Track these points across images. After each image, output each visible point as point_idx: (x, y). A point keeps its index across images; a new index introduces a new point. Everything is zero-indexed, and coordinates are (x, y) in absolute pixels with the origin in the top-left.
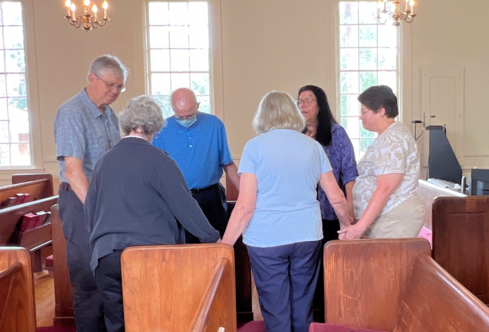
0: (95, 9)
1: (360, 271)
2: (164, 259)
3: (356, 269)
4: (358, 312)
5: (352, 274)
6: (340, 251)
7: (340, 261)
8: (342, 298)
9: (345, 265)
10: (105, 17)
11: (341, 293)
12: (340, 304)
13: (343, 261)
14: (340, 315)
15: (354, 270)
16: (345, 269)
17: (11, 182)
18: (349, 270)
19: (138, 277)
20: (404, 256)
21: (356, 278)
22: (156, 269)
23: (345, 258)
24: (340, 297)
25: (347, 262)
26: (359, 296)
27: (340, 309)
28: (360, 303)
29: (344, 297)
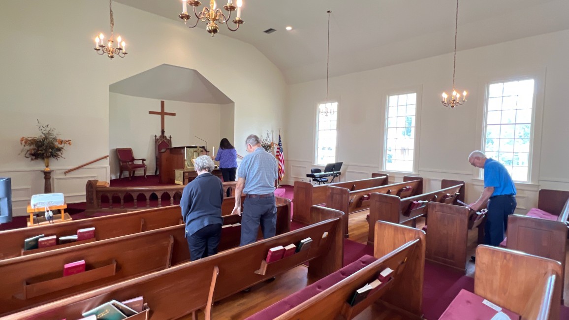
0: (458, 96)
2: (505, 258)
19: (487, 263)
22: (499, 263)
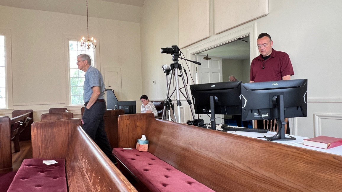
1: (49, 134)
3: (47, 133)
4: (49, 152)
5: (45, 135)
6: (39, 126)
7: (39, 131)
8: (40, 147)
9: (41, 132)
11: (40, 144)
12: (39, 149)
13: (41, 130)
14: (40, 154)
15: (46, 134)
16: (42, 134)
18: (44, 134)
20: (70, 126)
21: (47, 137)
23: (42, 129)
24: (39, 146)
25: (42, 131)
26: (49, 144)
27: (39, 151)
28: (49, 148)
29: (41, 146)
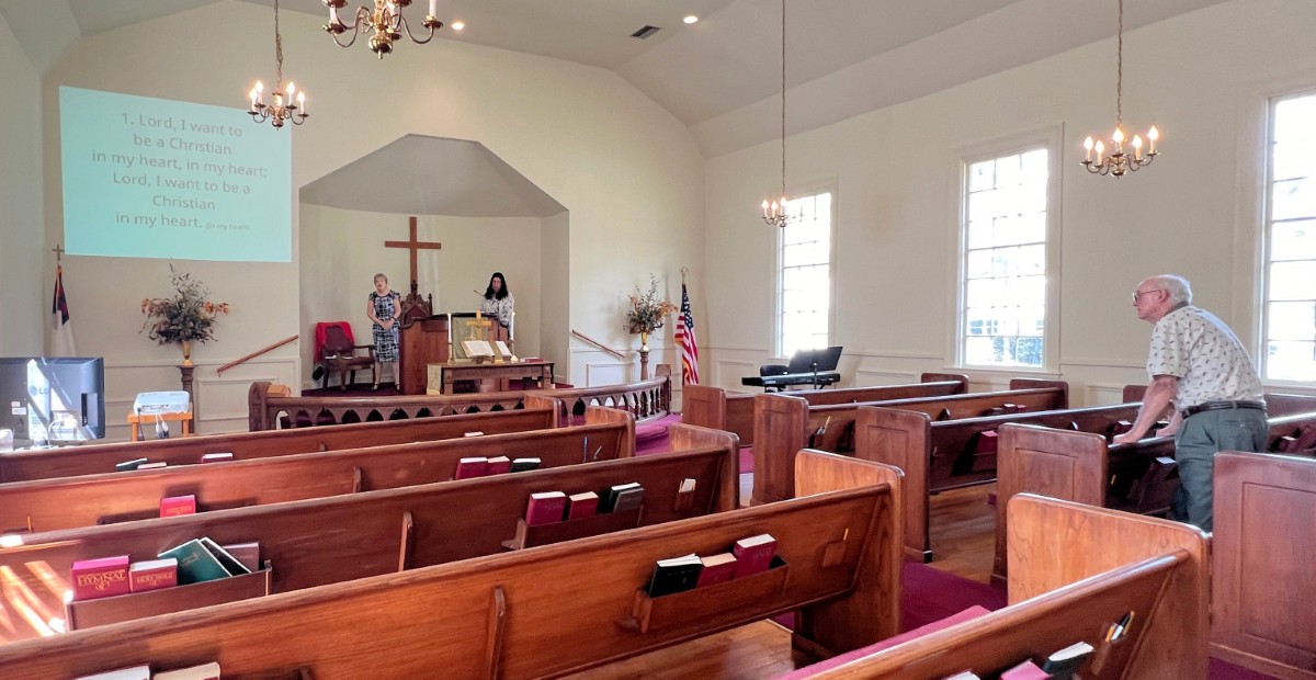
0: (1137, 142)
10: (1151, 152)
17: (1008, 387)
